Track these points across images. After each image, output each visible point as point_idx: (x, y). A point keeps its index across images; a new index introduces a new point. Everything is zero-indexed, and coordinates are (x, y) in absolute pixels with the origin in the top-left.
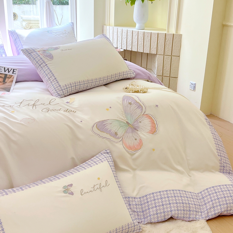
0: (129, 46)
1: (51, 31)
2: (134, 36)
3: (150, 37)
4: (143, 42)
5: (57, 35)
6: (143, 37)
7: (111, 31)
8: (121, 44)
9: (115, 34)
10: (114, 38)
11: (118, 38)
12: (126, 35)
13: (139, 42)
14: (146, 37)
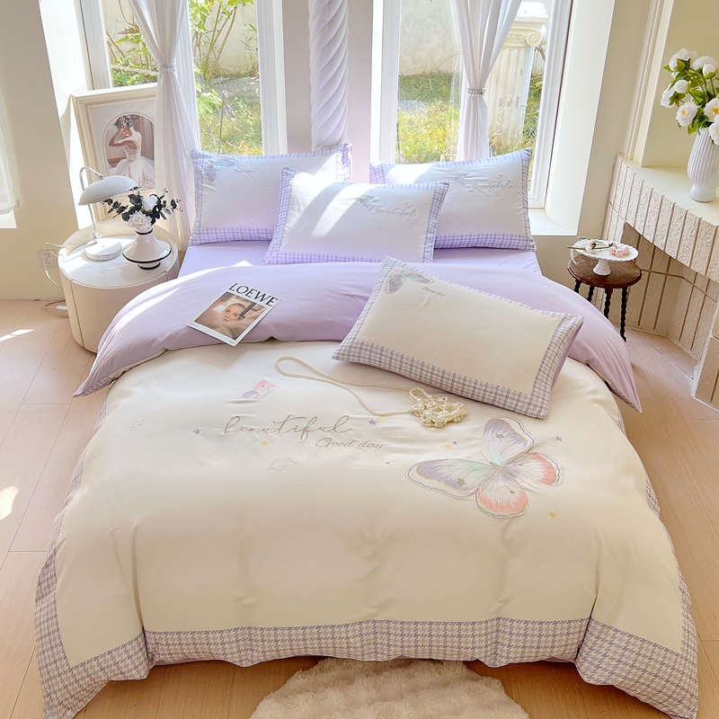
0: (660, 237)
1: (465, 175)
2: (674, 220)
3: (712, 237)
4: (692, 243)
5: (476, 190)
6: (695, 232)
7: (629, 181)
8: (643, 224)
9: (636, 192)
10: (631, 200)
11: (640, 207)
12: (658, 207)
13: (684, 238)
14: (702, 233)
